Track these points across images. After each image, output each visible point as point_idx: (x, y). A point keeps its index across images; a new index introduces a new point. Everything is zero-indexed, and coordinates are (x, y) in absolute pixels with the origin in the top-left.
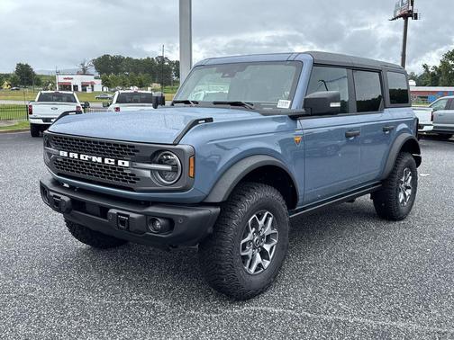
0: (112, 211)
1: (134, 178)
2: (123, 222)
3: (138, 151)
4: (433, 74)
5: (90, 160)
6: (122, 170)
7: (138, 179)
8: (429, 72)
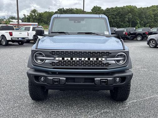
0: (96, 79)
1: (108, 64)
2: (105, 82)
3: (111, 54)
4: (28, 18)
5: (81, 60)
6: (102, 62)
7: (110, 64)
8: (26, 17)
